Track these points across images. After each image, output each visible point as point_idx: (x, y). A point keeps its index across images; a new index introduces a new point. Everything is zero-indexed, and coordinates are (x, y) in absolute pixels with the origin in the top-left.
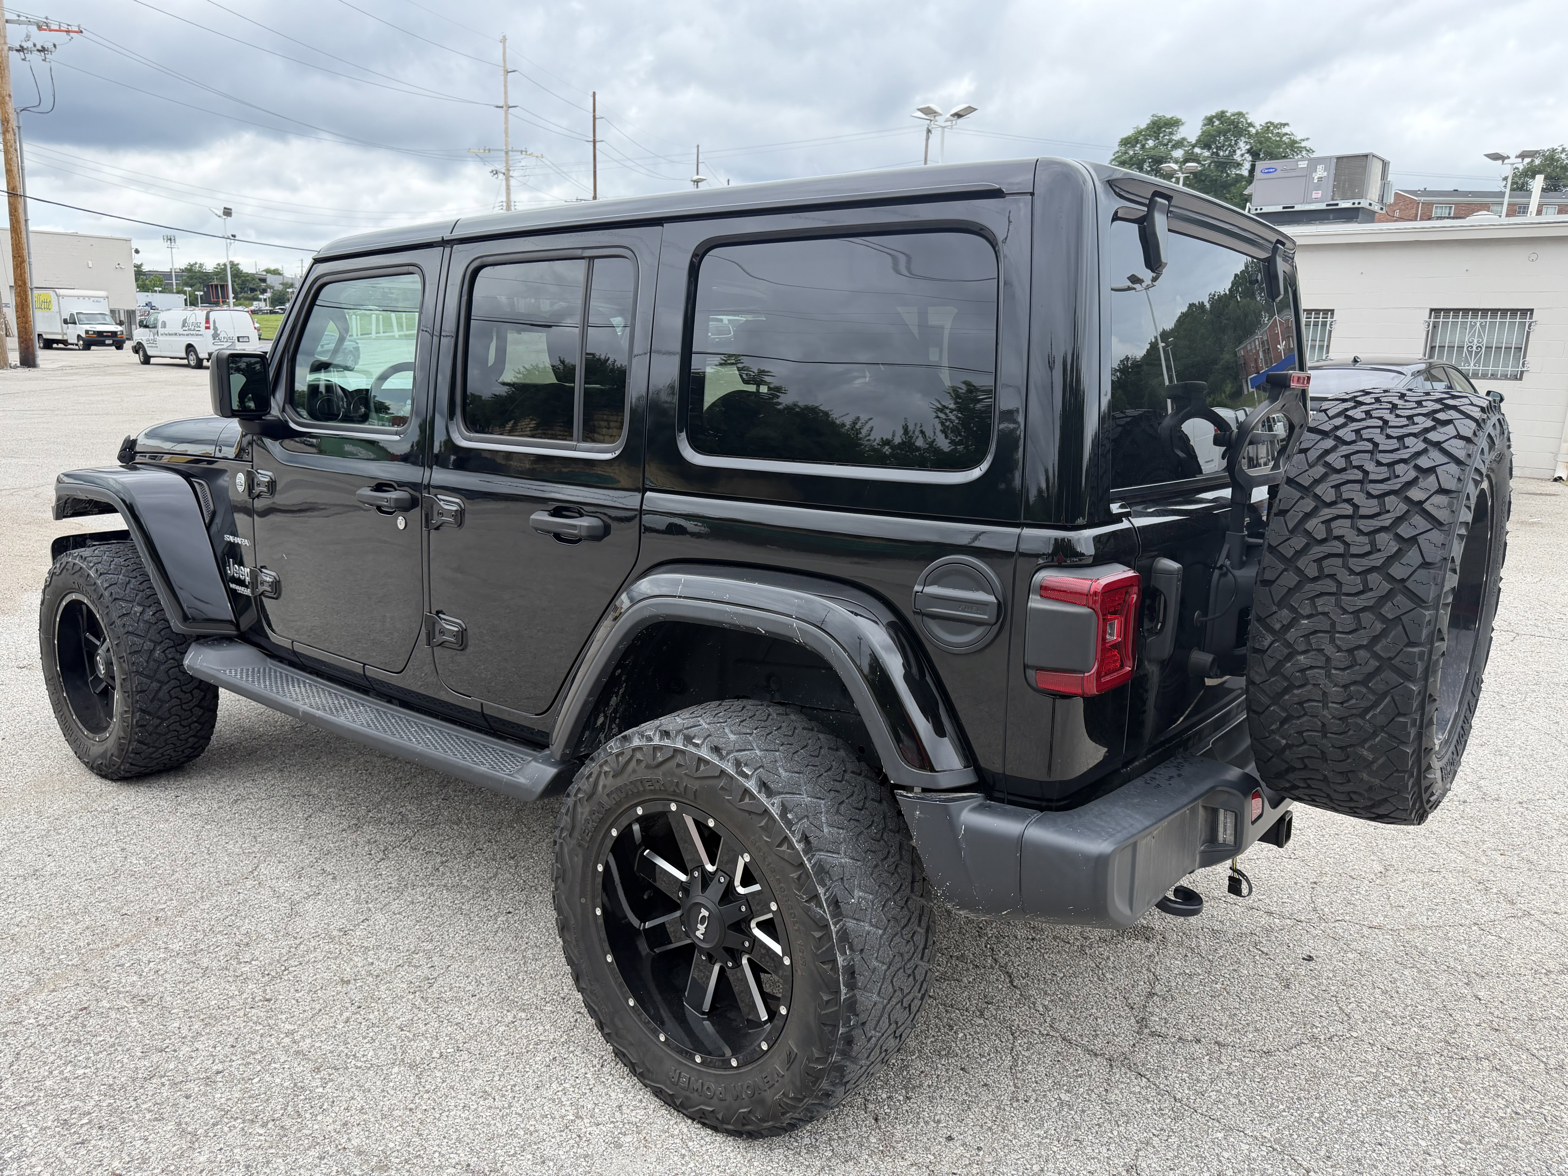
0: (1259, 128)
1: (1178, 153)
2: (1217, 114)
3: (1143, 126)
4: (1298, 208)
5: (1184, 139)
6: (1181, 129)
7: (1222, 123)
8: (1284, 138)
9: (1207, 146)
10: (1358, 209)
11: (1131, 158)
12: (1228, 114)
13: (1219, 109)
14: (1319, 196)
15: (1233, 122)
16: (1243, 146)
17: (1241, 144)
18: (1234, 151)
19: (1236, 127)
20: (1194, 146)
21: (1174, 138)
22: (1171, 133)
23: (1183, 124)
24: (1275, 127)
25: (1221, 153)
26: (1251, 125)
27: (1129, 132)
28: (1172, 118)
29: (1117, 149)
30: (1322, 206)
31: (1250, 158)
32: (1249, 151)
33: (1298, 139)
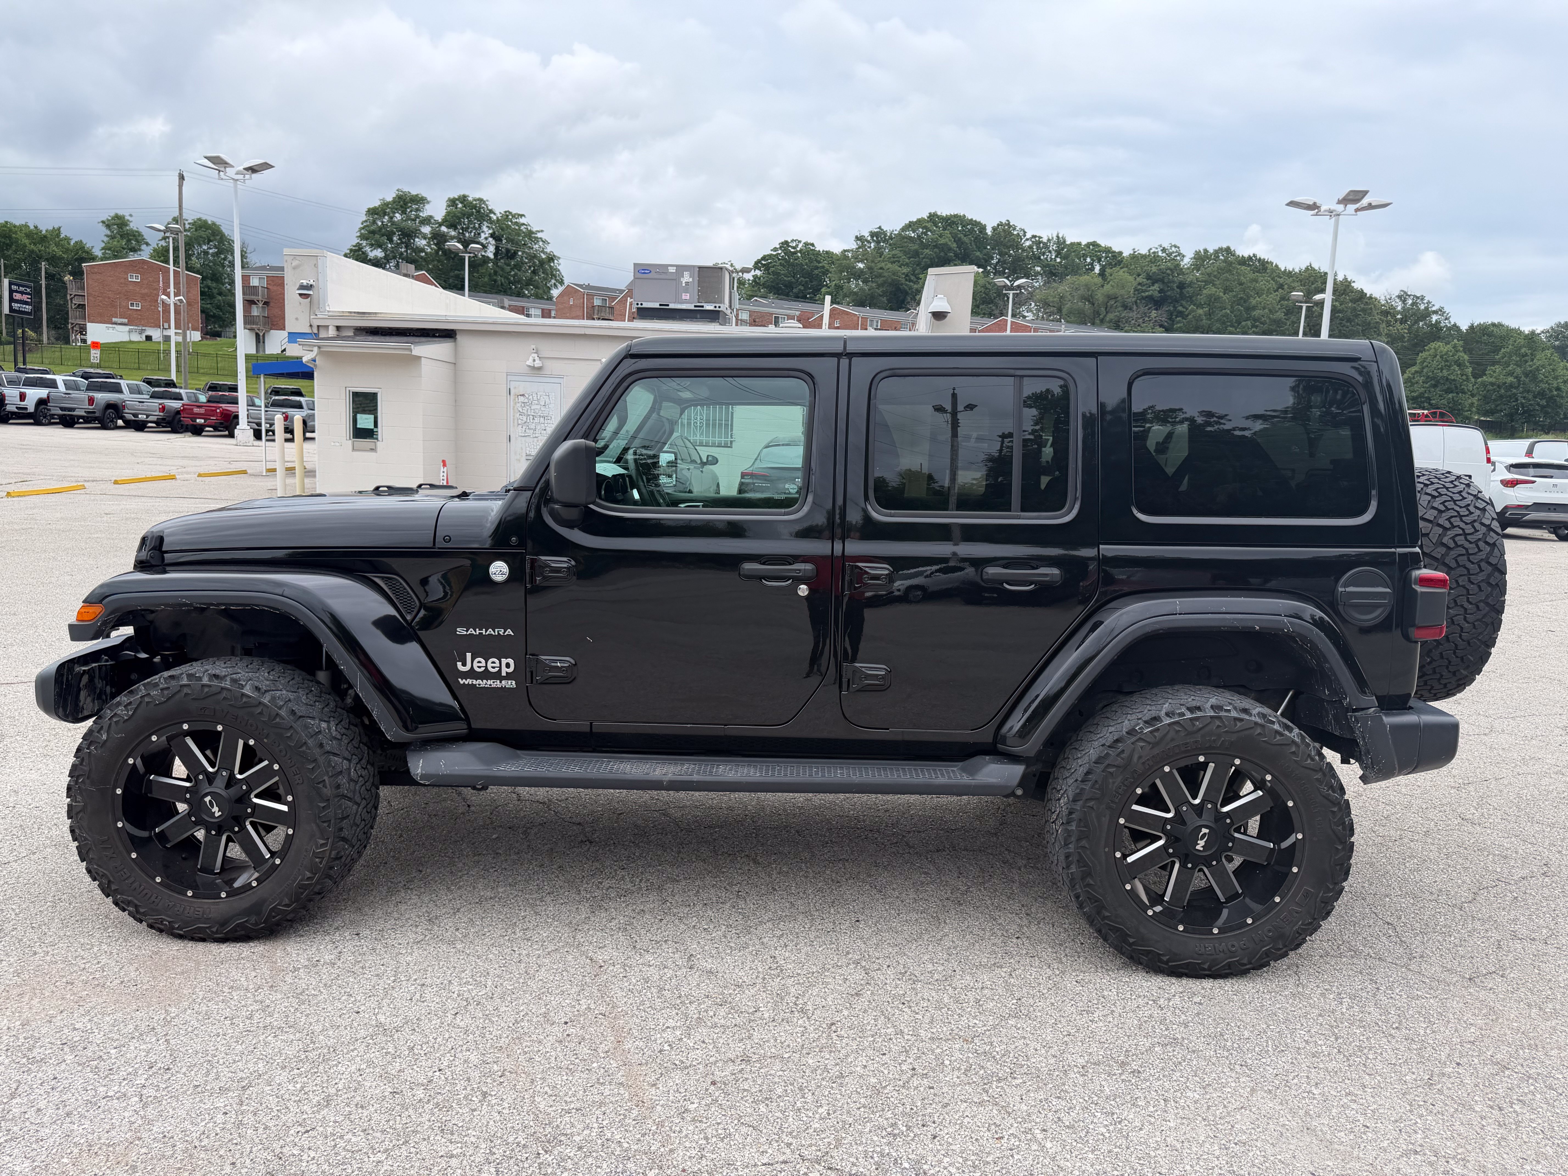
0: (499, 215)
1: (426, 230)
2: (459, 197)
3: (389, 198)
4: (672, 306)
5: (431, 217)
6: (427, 206)
7: (465, 206)
8: (522, 228)
9: (453, 226)
10: (719, 311)
11: (380, 228)
12: (470, 199)
13: (462, 193)
14: (688, 298)
15: (475, 207)
16: (486, 231)
17: (485, 228)
18: (479, 234)
19: (479, 212)
20: (440, 225)
21: (421, 214)
22: (417, 210)
23: (428, 202)
24: (514, 216)
25: (467, 235)
26: (491, 211)
27: (376, 203)
28: (417, 195)
29: (365, 218)
30: (691, 307)
31: (494, 242)
32: (492, 236)
33: (534, 230)
